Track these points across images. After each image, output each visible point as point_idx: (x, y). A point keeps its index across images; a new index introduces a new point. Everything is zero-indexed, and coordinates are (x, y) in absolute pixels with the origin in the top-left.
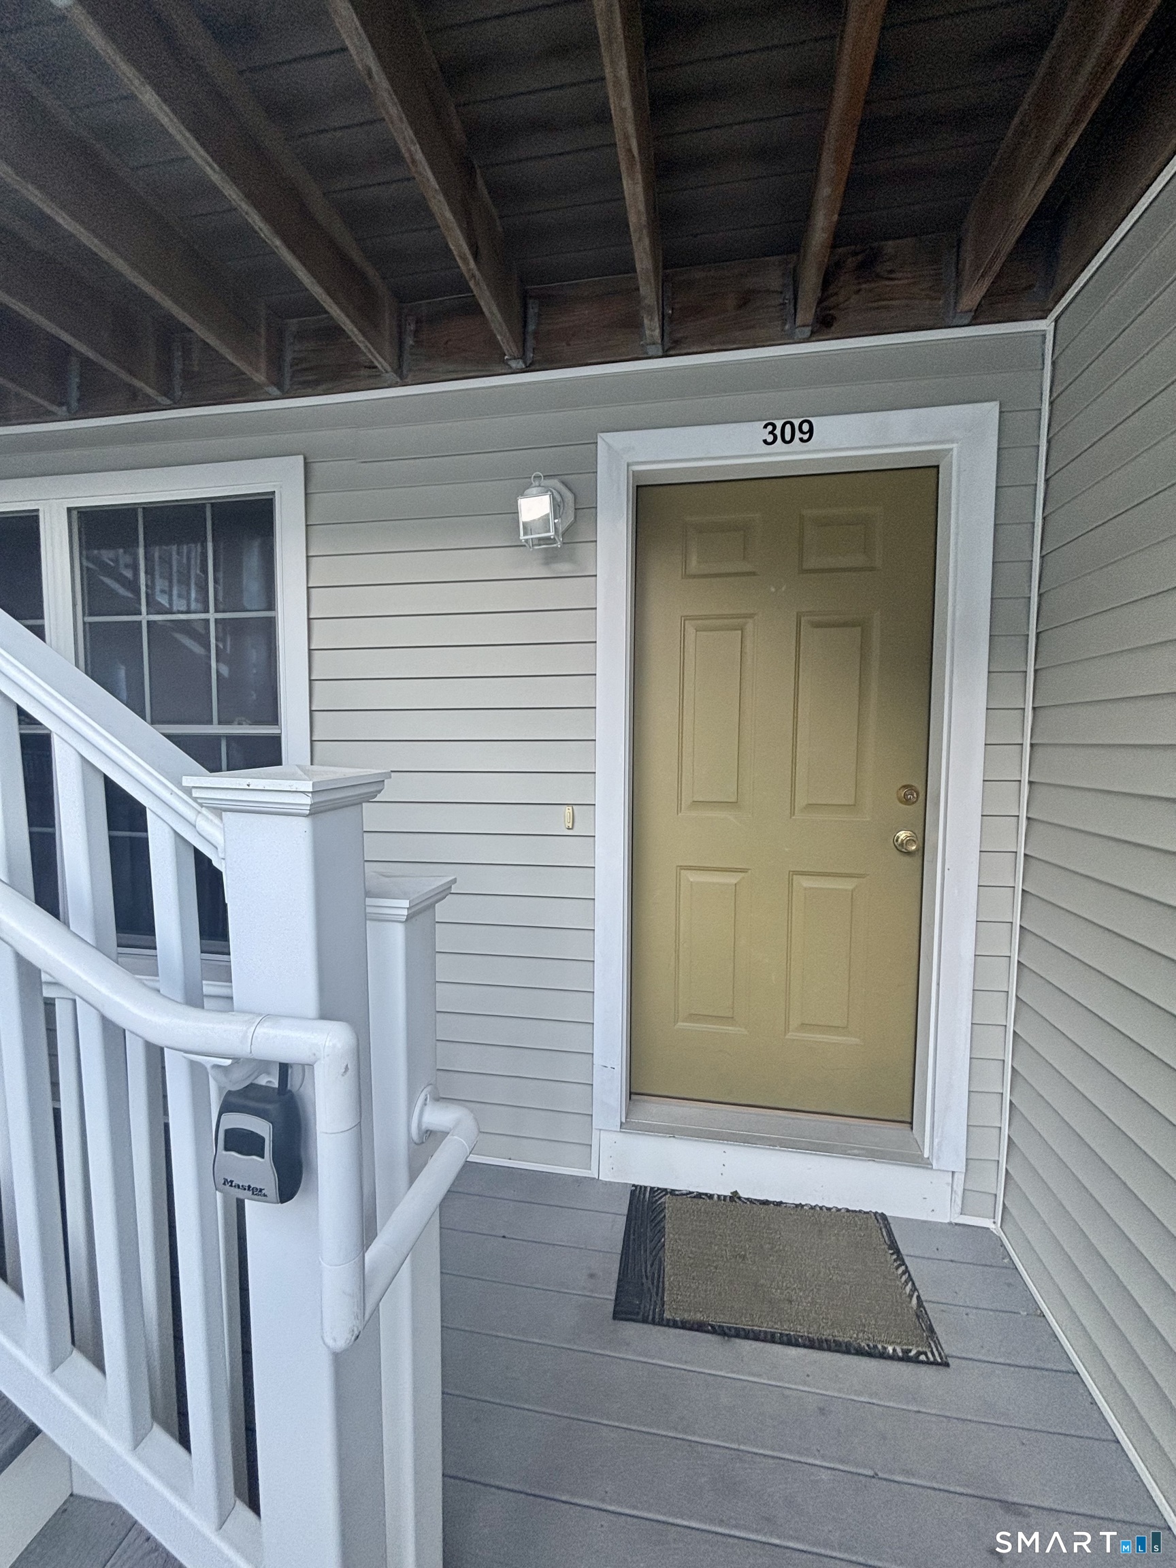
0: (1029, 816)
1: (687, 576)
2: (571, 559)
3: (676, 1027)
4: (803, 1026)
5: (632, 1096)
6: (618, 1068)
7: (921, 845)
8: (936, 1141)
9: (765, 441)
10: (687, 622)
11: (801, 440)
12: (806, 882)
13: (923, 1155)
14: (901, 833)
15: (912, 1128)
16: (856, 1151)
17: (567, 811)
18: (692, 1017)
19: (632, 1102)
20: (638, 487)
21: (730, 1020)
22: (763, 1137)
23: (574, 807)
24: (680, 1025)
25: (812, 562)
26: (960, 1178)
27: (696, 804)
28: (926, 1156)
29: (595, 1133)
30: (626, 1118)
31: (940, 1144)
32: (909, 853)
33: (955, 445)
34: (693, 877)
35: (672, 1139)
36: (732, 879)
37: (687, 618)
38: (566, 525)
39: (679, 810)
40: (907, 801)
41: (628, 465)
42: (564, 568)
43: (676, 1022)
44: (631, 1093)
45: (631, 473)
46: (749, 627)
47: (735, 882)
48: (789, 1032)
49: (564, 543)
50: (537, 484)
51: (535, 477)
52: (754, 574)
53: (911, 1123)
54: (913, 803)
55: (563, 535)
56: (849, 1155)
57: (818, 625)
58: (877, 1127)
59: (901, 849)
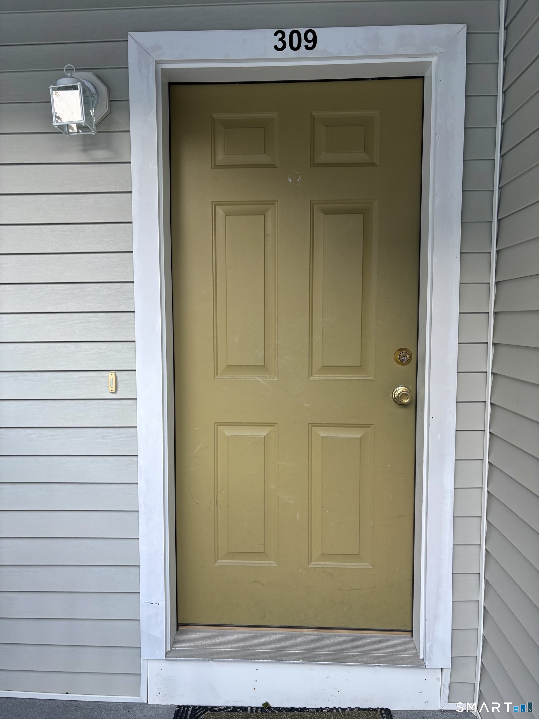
0: (493, 372)
1: (216, 166)
2: (108, 146)
3: (216, 564)
4: (325, 556)
5: (179, 627)
6: (162, 604)
7: (414, 397)
8: (428, 645)
9: (276, 47)
10: (217, 206)
11: (307, 47)
12: (323, 433)
13: (419, 657)
14: (399, 388)
15: (412, 636)
16: (365, 659)
17: (110, 376)
18: (231, 554)
19: (179, 633)
20: (170, 84)
21: (263, 554)
22: (288, 654)
23: (117, 373)
24: (221, 562)
25: (324, 157)
26: (447, 673)
27: (230, 367)
28: (421, 658)
29: (144, 664)
30: (172, 647)
31: (431, 647)
32: (405, 405)
33: (433, 59)
34: (229, 432)
35: (211, 662)
36: (263, 432)
37: (216, 204)
38: (100, 116)
39: (216, 373)
40: (401, 362)
41: (157, 63)
42: (100, 154)
43: (216, 559)
44: (178, 625)
45: (160, 71)
46: (269, 213)
47: (265, 434)
48: (311, 562)
49: (98, 132)
50: (69, 75)
51: (66, 70)
52: (272, 166)
53: (412, 631)
54: (407, 363)
55: (98, 125)
56: (359, 663)
57: (326, 212)
58: (384, 637)
59: (398, 402)
